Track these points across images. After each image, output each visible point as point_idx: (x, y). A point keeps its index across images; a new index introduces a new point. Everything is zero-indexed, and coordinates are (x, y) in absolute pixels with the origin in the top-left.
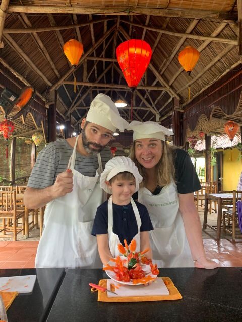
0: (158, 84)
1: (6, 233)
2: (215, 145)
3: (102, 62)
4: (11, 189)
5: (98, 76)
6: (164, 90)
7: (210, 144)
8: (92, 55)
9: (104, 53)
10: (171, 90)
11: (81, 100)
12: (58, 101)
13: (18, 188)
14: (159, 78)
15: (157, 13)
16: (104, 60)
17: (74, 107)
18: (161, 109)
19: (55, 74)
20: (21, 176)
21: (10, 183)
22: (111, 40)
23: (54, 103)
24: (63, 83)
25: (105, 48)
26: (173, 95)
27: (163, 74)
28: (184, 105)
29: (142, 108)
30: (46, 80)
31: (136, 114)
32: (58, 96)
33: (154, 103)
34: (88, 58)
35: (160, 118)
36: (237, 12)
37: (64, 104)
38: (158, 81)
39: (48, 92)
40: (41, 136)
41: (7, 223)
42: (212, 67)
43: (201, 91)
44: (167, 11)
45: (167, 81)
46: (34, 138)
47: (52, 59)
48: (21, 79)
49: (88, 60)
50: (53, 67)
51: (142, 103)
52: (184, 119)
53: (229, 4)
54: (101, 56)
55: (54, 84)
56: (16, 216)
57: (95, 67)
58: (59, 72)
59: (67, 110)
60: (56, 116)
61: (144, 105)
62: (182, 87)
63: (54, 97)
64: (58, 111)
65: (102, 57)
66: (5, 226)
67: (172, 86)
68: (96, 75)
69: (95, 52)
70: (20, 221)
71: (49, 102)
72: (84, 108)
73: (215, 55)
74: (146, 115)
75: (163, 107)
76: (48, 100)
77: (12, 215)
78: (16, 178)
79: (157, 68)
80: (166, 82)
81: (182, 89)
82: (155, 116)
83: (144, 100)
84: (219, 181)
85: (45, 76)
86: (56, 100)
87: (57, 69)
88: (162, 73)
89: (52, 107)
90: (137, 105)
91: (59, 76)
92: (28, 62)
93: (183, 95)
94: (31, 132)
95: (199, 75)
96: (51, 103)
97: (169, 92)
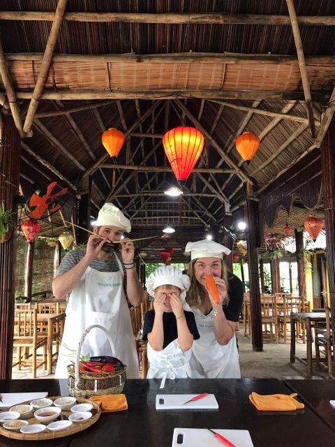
0: (224, 166)
1: (22, 368)
2: (309, 244)
3: (151, 138)
4: (29, 308)
5: (146, 154)
6: (232, 173)
7: (302, 244)
8: (137, 131)
9: (152, 126)
10: (241, 173)
11: (124, 186)
12: (93, 189)
13: (38, 306)
14: (225, 158)
15: (209, 95)
16: (153, 137)
17: (114, 195)
18: (231, 197)
19: (90, 156)
20: (40, 291)
21: (25, 301)
22: (161, 110)
23: (87, 192)
24: (100, 167)
25: (154, 120)
26: (244, 179)
27: (230, 152)
28: (259, 191)
29: (205, 195)
30: (78, 164)
31: (198, 203)
32: (93, 183)
33: (221, 188)
34: (132, 135)
35: (230, 209)
36: (303, 91)
37: (100, 192)
38: (224, 161)
39: (81, 178)
40: (71, 237)
41: (23, 354)
42: (288, 146)
43: (278, 176)
44: (221, 93)
45: (236, 162)
46: (61, 239)
47: (86, 139)
48: (48, 167)
49: (131, 137)
50: (88, 148)
51: (205, 188)
52: (260, 210)
53: (292, 84)
54: (148, 131)
55: (87, 168)
56: (36, 344)
57: (142, 144)
58: (94, 153)
59: (104, 198)
60: (90, 208)
61: (208, 191)
62: (255, 169)
63: (88, 185)
64: (93, 202)
65: (150, 133)
66: (21, 358)
67: (242, 168)
68: (143, 154)
69: (141, 126)
70: (41, 350)
71: (81, 191)
72: (127, 196)
73: (290, 134)
74: (211, 204)
75: (234, 194)
76: (80, 189)
77: (31, 341)
78: (32, 293)
79: (222, 145)
80: (234, 162)
81: (255, 172)
82: (224, 204)
83: (207, 184)
84: (321, 295)
85: (77, 159)
86: (90, 189)
87: (92, 150)
88: (228, 151)
89: (86, 198)
90: (199, 191)
91: (94, 158)
92: (57, 146)
93: (258, 179)
94: (56, 229)
95: (274, 156)
96: (83, 193)
97: (238, 175)
